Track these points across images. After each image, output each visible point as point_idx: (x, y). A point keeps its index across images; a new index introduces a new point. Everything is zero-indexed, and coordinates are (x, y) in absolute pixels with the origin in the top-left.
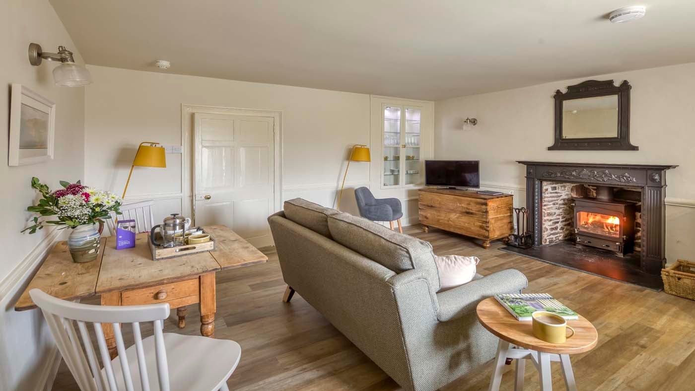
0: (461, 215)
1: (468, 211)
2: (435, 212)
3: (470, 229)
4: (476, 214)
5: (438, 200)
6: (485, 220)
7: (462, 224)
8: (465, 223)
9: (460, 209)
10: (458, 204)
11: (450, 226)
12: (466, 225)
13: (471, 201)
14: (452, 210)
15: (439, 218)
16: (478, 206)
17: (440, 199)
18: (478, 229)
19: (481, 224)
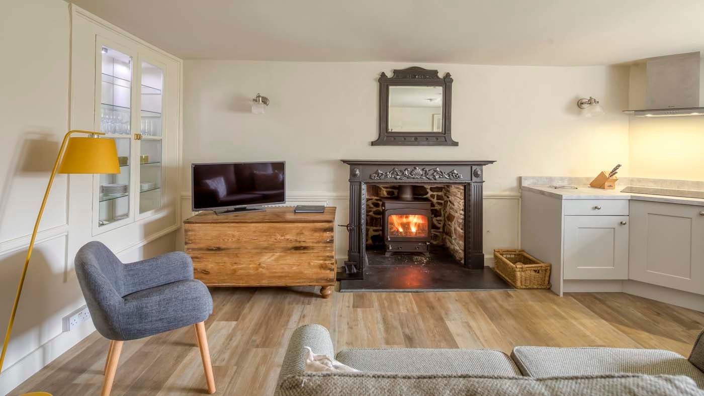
0: (282, 254)
1: (298, 245)
2: (226, 259)
3: (302, 273)
4: (313, 248)
5: (234, 236)
6: (328, 254)
7: (286, 269)
8: (291, 266)
9: (283, 245)
10: (279, 237)
11: (260, 276)
12: (295, 268)
13: (304, 227)
14: (266, 248)
15: (235, 267)
16: (317, 234)
17: (236, 233)
18: (318, 270)
19: (321, 262)
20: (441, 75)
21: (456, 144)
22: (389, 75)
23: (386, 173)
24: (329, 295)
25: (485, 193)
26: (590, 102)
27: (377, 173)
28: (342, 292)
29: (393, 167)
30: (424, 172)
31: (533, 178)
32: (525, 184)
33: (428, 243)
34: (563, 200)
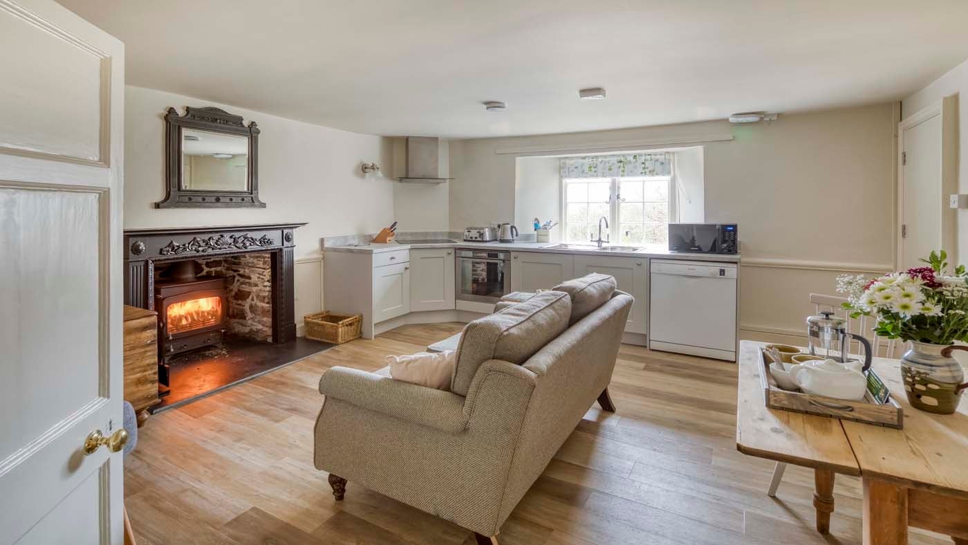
6: (148, 361)
18: (133, 389)
20: (246, 123)
21: (263, 205)
22: (181, 113)
23: (184, 245)
24: (146, 419)
25: (295, 259)
26: (373, 167)
27: (171, 245)
28: (156, 413)
29: (193, 236)
30: (233, 239)
31: (333, 238)
32: (327, 244)
33: (223, 331)
34: (373, 255)
